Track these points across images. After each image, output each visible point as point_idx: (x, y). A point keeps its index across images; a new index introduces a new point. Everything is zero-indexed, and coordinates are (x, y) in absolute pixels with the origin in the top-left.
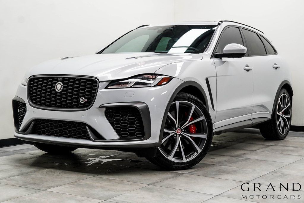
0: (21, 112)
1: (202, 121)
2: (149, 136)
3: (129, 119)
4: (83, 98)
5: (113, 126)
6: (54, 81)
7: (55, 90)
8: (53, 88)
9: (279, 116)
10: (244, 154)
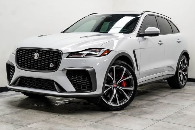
0: (11, 71)
1: (130, 79)
2: (95, 90)
3: (82, 78)
4: (52, 64)
5: (71, 82)
6: (33, 52)
7: (33, 58)
8: (32, 57)
9: (180, 73)
10: (158, 99)
